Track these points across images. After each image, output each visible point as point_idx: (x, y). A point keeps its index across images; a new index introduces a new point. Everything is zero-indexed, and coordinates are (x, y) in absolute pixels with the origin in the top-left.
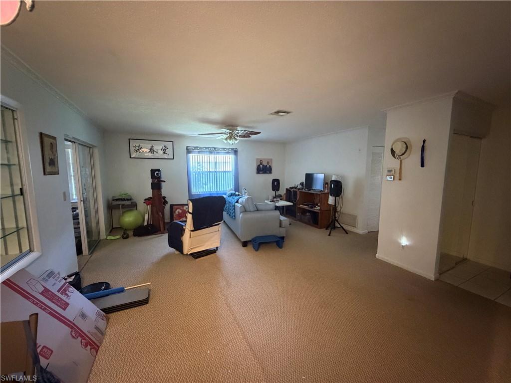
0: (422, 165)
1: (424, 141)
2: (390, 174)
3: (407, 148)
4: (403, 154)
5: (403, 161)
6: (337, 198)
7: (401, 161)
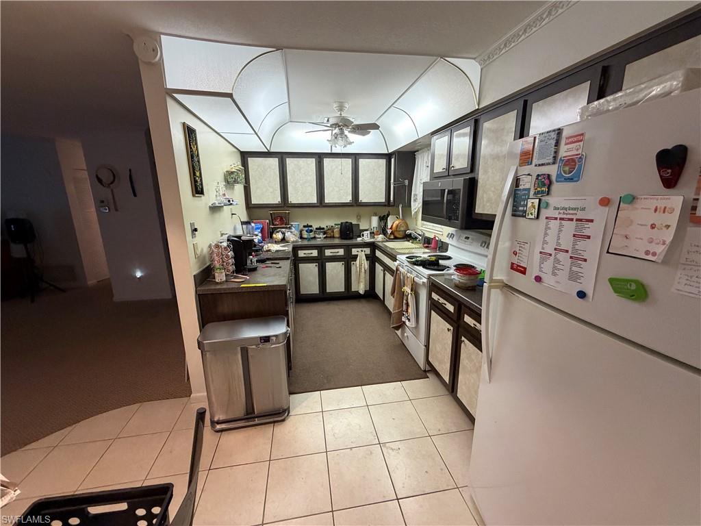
0: (135, 195)
1: (130, 170)
2: (102, 204)
3: (114, 176)
4: (112, 183)
5: (114, 190)
6: (28, 245)
7: (112, 191)
